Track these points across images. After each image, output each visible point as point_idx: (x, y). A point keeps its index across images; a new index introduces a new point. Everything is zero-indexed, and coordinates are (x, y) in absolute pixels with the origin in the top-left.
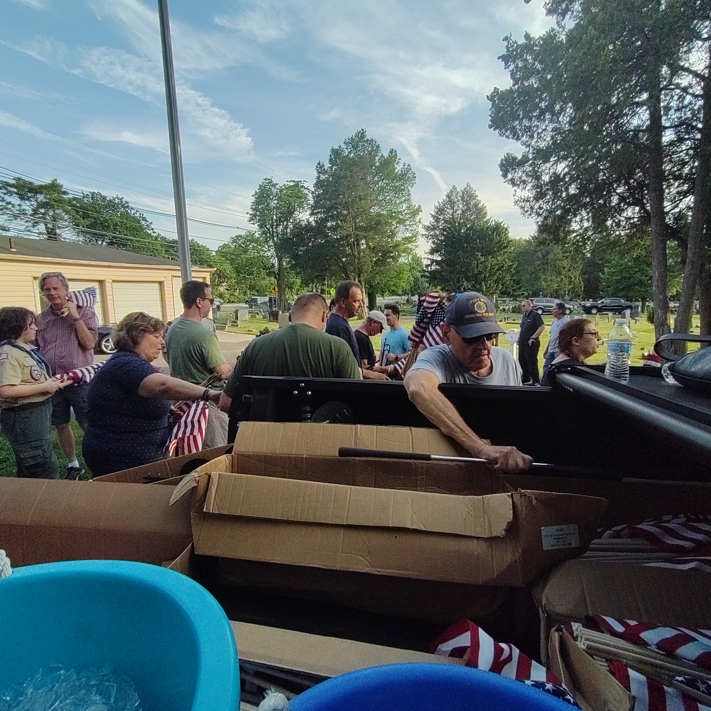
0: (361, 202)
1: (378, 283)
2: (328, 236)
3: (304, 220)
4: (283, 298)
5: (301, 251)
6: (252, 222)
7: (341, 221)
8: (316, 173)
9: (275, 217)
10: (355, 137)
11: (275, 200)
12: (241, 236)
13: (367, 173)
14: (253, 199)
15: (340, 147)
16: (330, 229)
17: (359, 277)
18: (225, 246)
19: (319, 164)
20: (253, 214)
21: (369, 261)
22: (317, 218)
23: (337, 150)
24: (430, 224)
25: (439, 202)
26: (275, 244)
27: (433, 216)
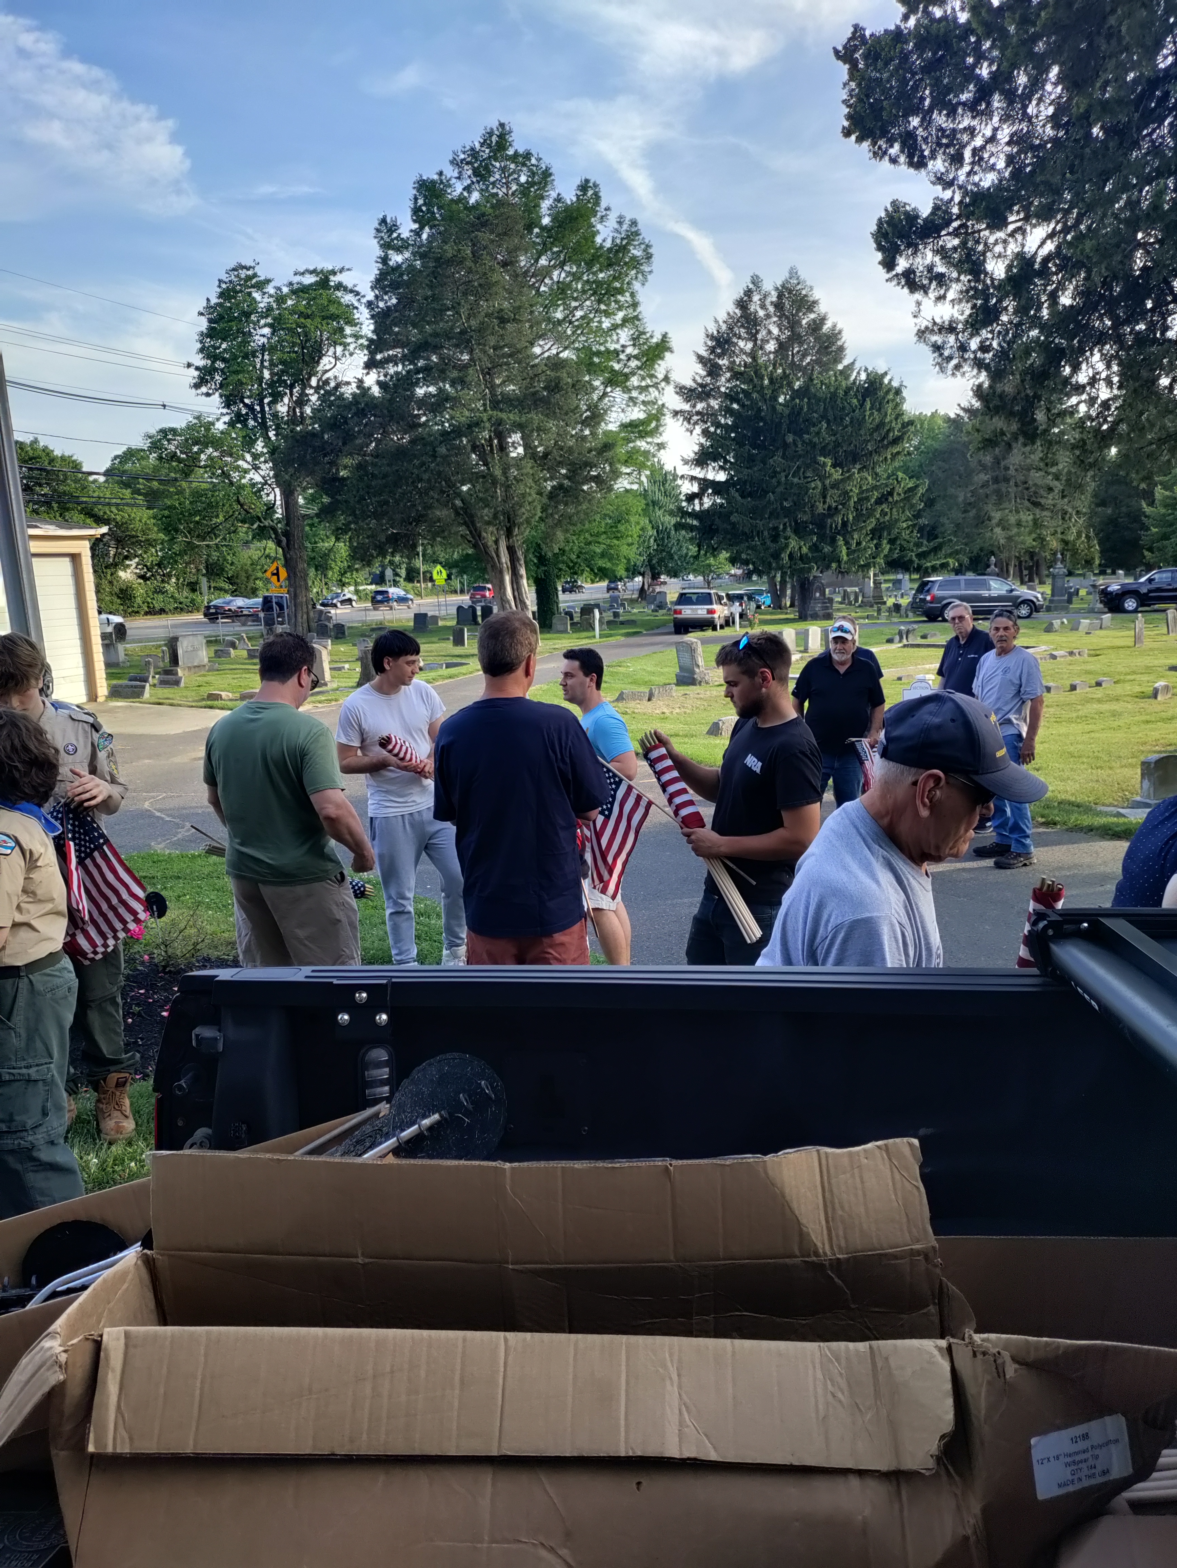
0: (504, 328)
1: (562, 551)
2: (420, 425)
3: (348, 383)
4: (302, 599)
5: (345, 467)
6: (204, 389)
7: (453, 384)
8: (377, 247)
9: (267, 374)
10: (482, 145)
11: (265, 325)
12: (173, 431)
13: (517, 249)
14: (203, 324)
15: (441, 173)
16: (422, 403)
17: (509, 534)
18: (130, 454)
19: (384, 221)
20: (205, 367)
21: (533, 492)
22: (385, 376)
23: (433, 182)
24: (694, 380)
25: (716, 321)
26: (273, 451)
27: (701, 359)
